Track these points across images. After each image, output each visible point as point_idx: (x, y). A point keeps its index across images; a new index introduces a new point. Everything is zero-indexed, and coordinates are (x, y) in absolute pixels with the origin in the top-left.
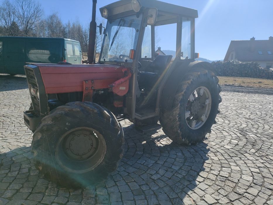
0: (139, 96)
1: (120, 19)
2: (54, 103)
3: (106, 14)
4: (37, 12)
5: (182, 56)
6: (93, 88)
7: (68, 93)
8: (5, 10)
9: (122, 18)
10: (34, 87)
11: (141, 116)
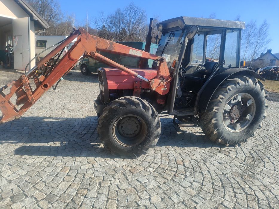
0: (181, 97)
1: (171, 33)
2: (113, 96)
3: (161, 28)
4: (141, 18)
5: (224, 64)
6: (141, 87)
7: (123, 90)
8: (116, 18)
9: (172, 32)
10: (102, 84)
11: (179, 113)
